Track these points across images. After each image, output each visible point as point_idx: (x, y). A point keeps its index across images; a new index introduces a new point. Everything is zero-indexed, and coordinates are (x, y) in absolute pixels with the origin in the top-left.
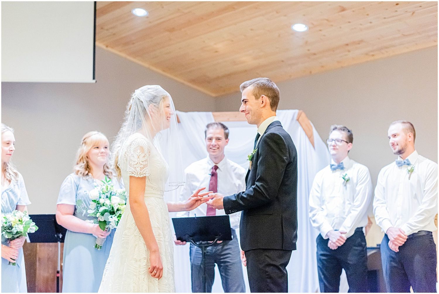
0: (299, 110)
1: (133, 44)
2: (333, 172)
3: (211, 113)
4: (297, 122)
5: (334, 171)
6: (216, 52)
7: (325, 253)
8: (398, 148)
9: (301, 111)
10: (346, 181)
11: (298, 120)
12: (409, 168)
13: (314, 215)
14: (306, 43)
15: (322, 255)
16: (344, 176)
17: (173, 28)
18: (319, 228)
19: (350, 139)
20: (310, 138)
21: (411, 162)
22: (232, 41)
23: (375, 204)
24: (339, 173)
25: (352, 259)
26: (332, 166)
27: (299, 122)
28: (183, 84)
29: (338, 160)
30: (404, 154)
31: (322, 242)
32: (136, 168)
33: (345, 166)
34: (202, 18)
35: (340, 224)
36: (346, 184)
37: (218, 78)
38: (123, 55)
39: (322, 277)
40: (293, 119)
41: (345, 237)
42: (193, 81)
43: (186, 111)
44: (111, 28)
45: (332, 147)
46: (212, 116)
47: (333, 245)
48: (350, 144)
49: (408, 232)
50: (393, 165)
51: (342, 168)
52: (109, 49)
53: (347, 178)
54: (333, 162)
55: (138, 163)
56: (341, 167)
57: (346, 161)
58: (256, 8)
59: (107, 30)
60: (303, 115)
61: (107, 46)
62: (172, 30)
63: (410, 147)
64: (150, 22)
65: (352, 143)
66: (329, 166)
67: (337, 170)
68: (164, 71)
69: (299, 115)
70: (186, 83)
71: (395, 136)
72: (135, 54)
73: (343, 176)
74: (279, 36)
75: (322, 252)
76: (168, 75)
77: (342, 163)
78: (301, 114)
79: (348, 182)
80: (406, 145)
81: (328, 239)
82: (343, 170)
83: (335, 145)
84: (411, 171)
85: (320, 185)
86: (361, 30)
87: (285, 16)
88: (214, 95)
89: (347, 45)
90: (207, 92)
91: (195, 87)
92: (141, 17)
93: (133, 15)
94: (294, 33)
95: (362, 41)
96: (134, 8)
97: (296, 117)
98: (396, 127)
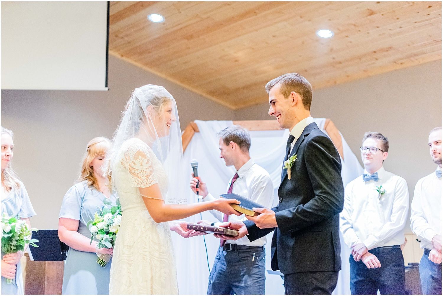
0: (326, 118)
1: (150, 53)
2: (366, 183)
3: (231, 122)
4: (325, 130)
5: (368, 182)
6: (236, 61)
8: (439, 157)
9: (329, 120)
10: (381, 194)
16: (379, 188)
17: (191, 36)
19: (386, 147)
20: (339, 148)
22: (253, 49)
24: (373, 185)
26: (365, 176)
27: (326, 131)
28: (201, 96)
29: (371, 171)
32: (140, 177)
33: (379, 178)
34: (222, 24)
36: (381, 197)
37: (238, 89)
38: (139, 65)
42: (213, 93)
43: (205, 120)
44: (127, 36)
45: (366, 156)
48: (386, 152)
51: (376, 179)
52: (125, 59)
53: (382, 190)
54: (366, 172)
55: (141, 171)
56: (375, 177)
57: (381, 172)
58: (279, 12)
59: (122, 38)
60: (331, 124)
61: (122, 56)
62: (189, 37)
64: (167, 29)
65: (387, 152)
66: (362, 176)
67: (371, 181)
68: (182, 82)
69: (327, 124)
70: (205, 95)
71: (437, 143)
72: (151, 64)
73: (377, 188)
74: (303, 43)
76: (186, 86)
77: (376, 173)
78: (329, 122)
79: (383, 195)
82: (377, 181)
83: (370, 154)
86: (390, 36)
87: (310, 21)
88: (233, 107)
89: (375, 52)
90: (227, 104)
91: (214, 99)
92: (158, 24)
93: (149, 21)
94: (318, 40)
95: (390, 48)
96: (151, 13)
97: (323, 127)
98: (438, 134)
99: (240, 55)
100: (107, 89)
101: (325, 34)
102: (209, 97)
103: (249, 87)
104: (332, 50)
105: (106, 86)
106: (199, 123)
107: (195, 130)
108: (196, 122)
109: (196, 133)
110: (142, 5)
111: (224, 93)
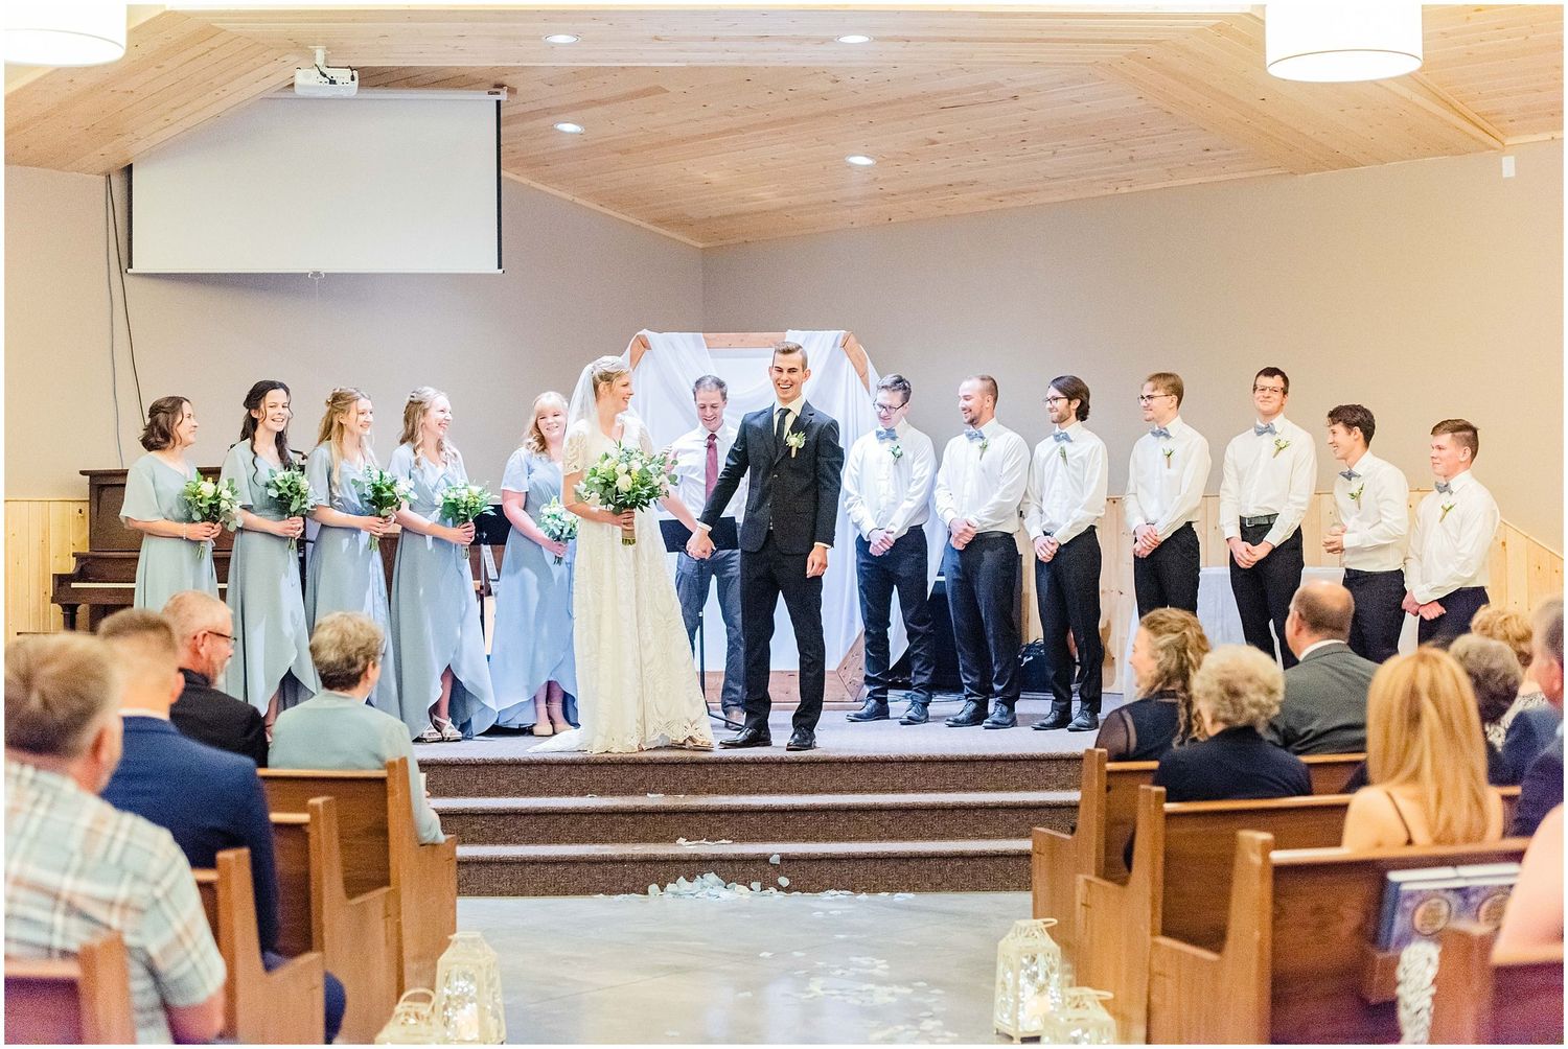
0: (847, 330)
1: (547, 166)
3: (701, 335)
5: (880, 440)
6: (708, 183)
7: (866, 561)
8: (970, 416)
9: (849, 332)
10: (897, 457)
11: (844, 346)
12: (982, 443)
13: (850, 506)
15: (863, 564)
16: (895, 449)
17: (628, 150)
18: (857, 526)
20: (863, 376)
21: (987, 435)
22: (738, 170)
23: (936, 493)
24: (888, 444)
25: (904, 570)
26: (878, 433)
27: (845, 350)
30: (978, 424)
31: (863, 545)
33: (897, 434)
35: (887, 520)
36: (896, 461)
37: (709, 219)
38: (524, 180)
39: (865, 596)
40: (835, 345)
41: (893, 538)
42: (660, 222)
43: (660, 331)
46: (703, 342)
47: (877, 549)
49: (979, 528)
51: (894, 438)
53: (898, 452)
54: (881, 429)
56: (892, 435)
57: (900, 428)
60: (852, 339)
62: (626, 152)
63: (986, 414)
64: (585, 141)
66: (874, 433)
67: (886, 439)
69: (847, 339)
71: (967, 398)
72: (546, 180)
73: (893, 450)
74: (826, 168)
75: (862, 561)
77: (894, 429)
78: (849, 337)
79: (899, 458)
80: (981, 413)
81: (870, 542)
82: (895, 440)
84: (984, 447)
85: (860, 460)
86: (970, 168)
87: (833, 145)
88: (700, 245)
89: (950, 185)
90: (687, 240)
91: (663, 231)
92: (571, 134)
93: (556, 130)
94: (851, 167)
95: (976, 182)
96: (559, 123)
97: (839, 343)
98: (971, 386)
99: (715, 177)
100: (501, 271)
101: (861, 161)
102: (652, 227)
103: (730, 217)
104: (875, 179)
105: (500, 267)
106: (652, 336)
107: (645, 345)
108: (645, 332)
109: (647, 351)
110: (548, 112)
111: (682, 222)
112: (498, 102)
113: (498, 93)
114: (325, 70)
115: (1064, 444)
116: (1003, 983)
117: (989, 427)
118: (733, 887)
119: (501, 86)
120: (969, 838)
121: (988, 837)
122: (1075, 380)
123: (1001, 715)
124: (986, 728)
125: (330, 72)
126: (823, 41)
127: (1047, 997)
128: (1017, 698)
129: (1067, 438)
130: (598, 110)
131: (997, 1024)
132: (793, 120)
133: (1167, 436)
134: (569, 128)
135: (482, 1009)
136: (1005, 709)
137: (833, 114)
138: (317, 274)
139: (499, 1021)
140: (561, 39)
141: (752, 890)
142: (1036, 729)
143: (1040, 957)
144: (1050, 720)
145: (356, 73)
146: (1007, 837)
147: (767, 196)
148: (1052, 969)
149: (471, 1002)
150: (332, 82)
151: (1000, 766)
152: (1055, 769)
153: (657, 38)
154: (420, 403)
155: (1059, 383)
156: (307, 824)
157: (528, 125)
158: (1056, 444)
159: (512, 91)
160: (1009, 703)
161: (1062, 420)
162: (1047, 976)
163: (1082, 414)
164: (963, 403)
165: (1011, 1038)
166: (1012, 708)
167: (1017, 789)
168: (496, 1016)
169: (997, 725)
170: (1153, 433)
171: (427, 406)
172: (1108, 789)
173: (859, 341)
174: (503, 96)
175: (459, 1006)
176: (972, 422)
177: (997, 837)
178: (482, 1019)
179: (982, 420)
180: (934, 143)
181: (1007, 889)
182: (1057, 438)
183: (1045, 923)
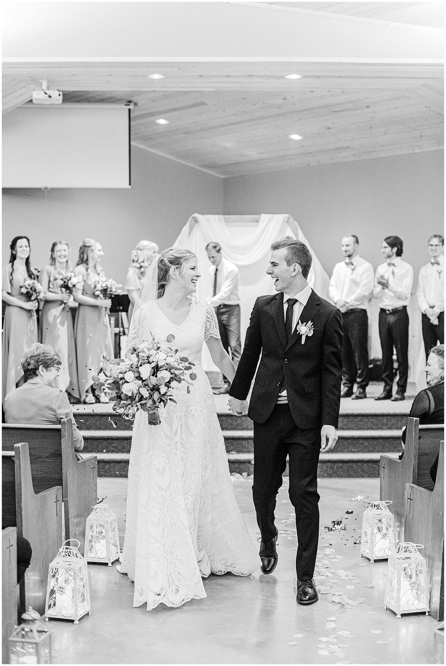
0: (288, 214)
1: (154, 140)
3: (222, 216)
6: (225, 148)
8: (348, 253)
9: (290, 215)
11: (287, 222)
12: (353, 267)
14: (302, 146)
21: (354, 263)
22: (239, 142)
30: (351, 258)
34: (214, 128)
38: (142, 146)
40: (284, 221)
43: (203, 214)
46: (223, 220)
50: (343, 264)
60: (292, 219)
62: (188, 133)
63: (355, 253)
64: (170, 128)
69: (289, 218)
70: (197, 167)
80: (353, 252)
84: (353, 269)
86: (346, 141)
87: (283, 129)
88: (222, 177)
89: (336, 149)
90: (216, 175)
91: (205, 170)
92: (163, 125)
93: (156, 123)
94: (291, 140)
95: (347, 148)
96: (157, 119)
97: (286, 220)
98: (348, 240)
99: (229, 145)
100: (130, 187)
101: (296, 137)
102: (200, 169)
105: (130, 184)
106: (199, 217)
107: (196, 221)
108: (196, 215)
109: (197, 225)
110: (152, 114)
111: (214, 166)
112: (129, 110)
113: (129, 105)
114: (46, 92)
115: (392, 268)
116: (366, 532)
117: (356, 259)
118: (234, 475)
119: (130, 102)
120: (345, 452)
121: (354, 452)
122: (397, 238)
123: (360, 393)
124: (353, 399)
125: (49, 92)
126: (279, 78)
127: (388, 540)
128: (367, 385)
129: (394, 265)
130: (176, 113)
131: (362, 552)
132: (264, 118)
133: (438, 264)
134: (162, 122)
135: (108, 543)
136: (361, 390)
137: (284, 115)
138: (46, 188)
139: (117, 548)
140: (156, 76)
141: (243, 476)
142: (376, 400)
143: (383, 520)
144: (383, 396)
145: (61, 93)
146: (363, 451)
147: (252, 154)
148: (390, 526)
149: (103, 539)
150: (50, 97)
151: (360, 418)
152: (386, 420)
153: (201, 76)
154: (90, 246)
155: (388, 241)
156: (14, 457)
157: (143, 121)
158: (388, 267)
159: (136, 104)
160: (363, 387)
161: (389, 257)
162: (387, 529)
163: (399, 253)
164: (344, 248)
165: (369, 560)
166: (364, 390)
167: (368, 429)
168: (116, 546)
169: (357, 398)
170: (432, 264)
171: (93, 248)
172: (420, 438)
173: (295, 219)
174: (132, 106)
175: (97, 541)
176: (349, 256)
177: (359, 452)
178: (108, 548)
179: (353, 256)
180: (329, 128)
181: (363, 477)
182: (389, 264)
183: (387, 503)
